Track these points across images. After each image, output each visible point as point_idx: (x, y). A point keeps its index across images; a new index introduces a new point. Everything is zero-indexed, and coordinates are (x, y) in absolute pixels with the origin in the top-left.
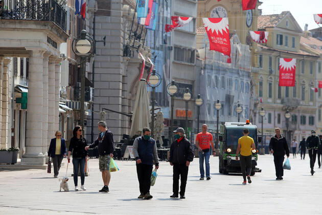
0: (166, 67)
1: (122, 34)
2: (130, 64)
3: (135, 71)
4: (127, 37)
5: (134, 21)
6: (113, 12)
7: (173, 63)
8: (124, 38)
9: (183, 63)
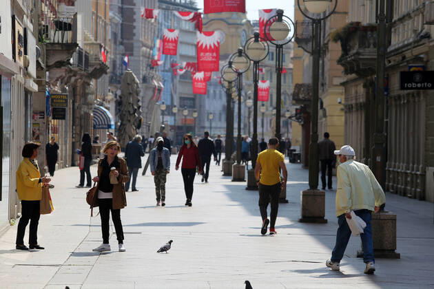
0: (173, 85)
1: (141, 68)
2: (147, 88)
3: (150, 93)
4: (144, 69)
5: (150, 57)
6: (135, 53)
7: (179, 81)
8: (143, 70)
9: (187, 81)
